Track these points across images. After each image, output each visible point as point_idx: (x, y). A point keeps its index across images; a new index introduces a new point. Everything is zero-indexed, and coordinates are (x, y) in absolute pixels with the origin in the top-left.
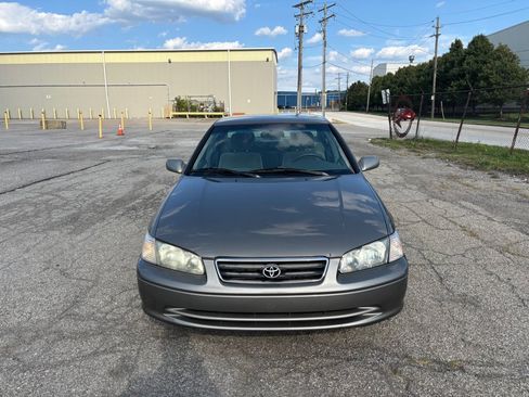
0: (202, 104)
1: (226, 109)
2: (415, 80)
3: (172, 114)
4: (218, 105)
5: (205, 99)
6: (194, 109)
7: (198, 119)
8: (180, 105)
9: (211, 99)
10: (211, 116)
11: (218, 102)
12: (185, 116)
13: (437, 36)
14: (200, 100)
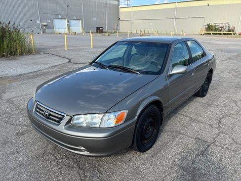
0: (222, 28)
1: (235, 30)
3: (204, 32)
4: (231, 28)
5: (224, 25)
6: (216, 30)
7: (217, 35)
8: (209, 28)
9: (227, 25)
10: (225, 34)
11: (231, 26)
12: (210, 34)
14: (221, 25)
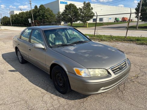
2: (26, 16)
13: (31, 4)
